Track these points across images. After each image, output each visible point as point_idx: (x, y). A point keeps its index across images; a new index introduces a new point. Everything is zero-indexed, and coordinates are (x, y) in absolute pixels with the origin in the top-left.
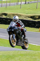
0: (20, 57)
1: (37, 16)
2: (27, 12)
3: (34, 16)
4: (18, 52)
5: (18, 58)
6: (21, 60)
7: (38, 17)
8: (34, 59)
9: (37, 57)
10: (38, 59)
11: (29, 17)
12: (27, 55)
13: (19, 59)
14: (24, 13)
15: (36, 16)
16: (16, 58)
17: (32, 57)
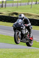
6: (31, 57)
12: (37, 53)
14: (35, 13)
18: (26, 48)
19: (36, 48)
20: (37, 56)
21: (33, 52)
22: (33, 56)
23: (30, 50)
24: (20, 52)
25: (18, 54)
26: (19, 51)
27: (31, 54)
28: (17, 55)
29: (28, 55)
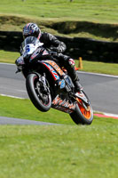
0: (23, 142)
1: (74, 23)
2: (43, 13)
3: (63, 24)
4: (16, 129)
5: (17, 146)
6: (25, 151)
7: (74, 27)
8: (63, 148)
9: (73, 144)
10: (76, 150)
11: (48, 26)
12: (43, 137)
13: (21, 149)
14: (35, 14)
15: (70, 22)
16: (11, 146)
17: (57, 143)
18: (8, 124)
19: (40, 122)
20: (42, 148)
21: (31, 135)
22: (31, 146)
23: (20, 130)
29: (14, 143)
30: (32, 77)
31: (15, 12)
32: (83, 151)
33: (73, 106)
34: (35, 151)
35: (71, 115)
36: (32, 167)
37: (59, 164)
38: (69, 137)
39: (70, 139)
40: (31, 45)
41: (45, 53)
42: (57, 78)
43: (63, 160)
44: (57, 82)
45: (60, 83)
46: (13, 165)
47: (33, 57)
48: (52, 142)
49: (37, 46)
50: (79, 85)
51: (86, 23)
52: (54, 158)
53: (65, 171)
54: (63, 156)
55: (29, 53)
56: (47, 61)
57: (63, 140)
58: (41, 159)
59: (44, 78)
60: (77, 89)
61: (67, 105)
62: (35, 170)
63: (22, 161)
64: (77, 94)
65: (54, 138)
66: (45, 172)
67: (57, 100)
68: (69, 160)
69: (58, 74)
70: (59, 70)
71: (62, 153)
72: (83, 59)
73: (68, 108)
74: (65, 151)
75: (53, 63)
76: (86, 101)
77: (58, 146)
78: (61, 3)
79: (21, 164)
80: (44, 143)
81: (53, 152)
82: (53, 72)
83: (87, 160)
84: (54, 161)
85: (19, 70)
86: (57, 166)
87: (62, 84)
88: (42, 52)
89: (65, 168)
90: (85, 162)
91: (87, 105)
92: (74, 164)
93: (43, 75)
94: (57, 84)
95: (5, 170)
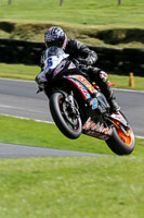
0: (59, 178)
2: (84, 19)
3: (110, 32)
4: (52, 162)
5: (53, 183)
6: (62, 188)
7: (124, 36)
8: (108, 185)
9: (121, 179)
10: (124, 186)
11: (91, 36)
12: (84, 172)
13: (58, 186)
16: (46, 182)
17: (101, 178)
18: (43, 156)
20: (83, 185)
21: (70, 169)
22: (69, 183)
23: (56, 163)
24: (20, 172)
25: (11, 176)
26: (18, 168)
27: (60, 175)
28: (9, 183)
29: (49, 179)
30: (57, 97)
31: (51, 19)
32: (132, 187)
33: (109, 131)
34: (74, 188)
35: (107, 141)
36: (71, 209)
37: (104, 204)
38: (116, 170)
39: (117, 173)
40: (54, 58)
41: (72, 66)
42: (88, 96)
43: (109, 199)
44: (88, 101)
45: (91, 103)
46: (48, 206)
47: (57, 72)
48: (95, 176)
49: (61, 58)
50: (115, 104)
51: (137, 31)
52: (98, 196)
53: (111, 213)
54: (108, 194)
55: (52, 68)
56: (74, 76)
57: (109, 174)
58: (81, 198)
59: (71, 98)
60: (112, 110)
61: (101, 129)
62: (75, 211)
63: (59, 201)
64: (113, 116)
65: (98, 172)
66: (87, 213)
67: (88, 124)
68: (115, 198)
69: (89, 92)
70: (89, 86)
71: (108, 190)
72: (135, 75)
73: (103, 134)
74: (111, 188)
75: (82, 78)
76: (125, 123)
77: (102, 181)
78: (107, 6)
79: (57, 204)
80: (85, 179)
81: (96, 189)
82: (82, 89)
83: (138, 199)
84: (97, 200)
85: (41, 90)
86: (101, 206)
87: (94, 103)
88: (67, 65)
89: (111, 209)
90: (135, 201)
91: (126, 128)
92: (122, 204)
93: (69, 94)
94: (88, 104)
95: (38, 212)
